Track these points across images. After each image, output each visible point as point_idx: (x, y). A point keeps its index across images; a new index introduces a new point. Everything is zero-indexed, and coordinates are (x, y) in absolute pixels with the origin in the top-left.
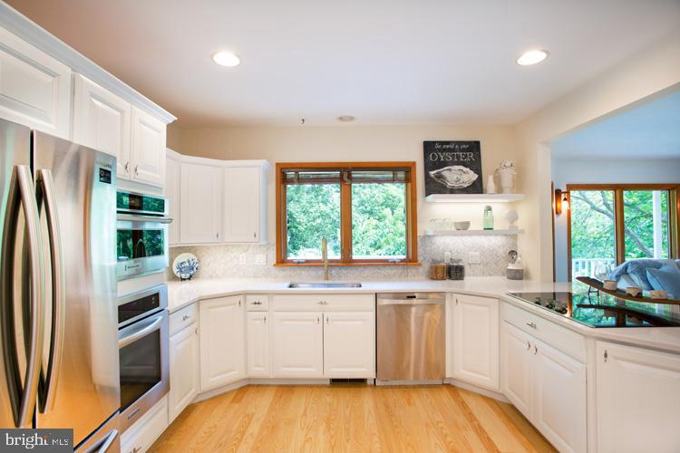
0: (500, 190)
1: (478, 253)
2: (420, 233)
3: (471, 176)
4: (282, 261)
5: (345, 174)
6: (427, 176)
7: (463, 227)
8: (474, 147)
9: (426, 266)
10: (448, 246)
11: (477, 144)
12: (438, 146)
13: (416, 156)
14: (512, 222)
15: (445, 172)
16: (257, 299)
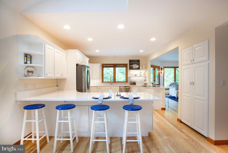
0: (142, 69)
1: (139, 80)
2: (128, 77)
3: (138, 66)
4: (103, 81)
5: (115, 66)
6: (130, 66)
7: (136, 75)
8: (139, 61)
9: (129, 83)
10: (133, 79)
11: (139, 60)
12: (132, 61)
13: (128, 62)
14: (145, 75)
15: (133, 65)
16: (100, 87)
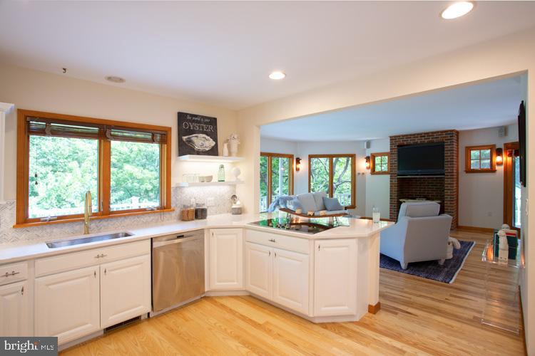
1: (213, 199)
2: (173, 185)
3: (210, 143)
4: (22, 221)
6: (180, 140)
9: (178, 211)
10: (194, 194)
11: (215, 119)
12: (189, 118)
13: (171, 123)
14: (237, 176)
15: (193, 138)
